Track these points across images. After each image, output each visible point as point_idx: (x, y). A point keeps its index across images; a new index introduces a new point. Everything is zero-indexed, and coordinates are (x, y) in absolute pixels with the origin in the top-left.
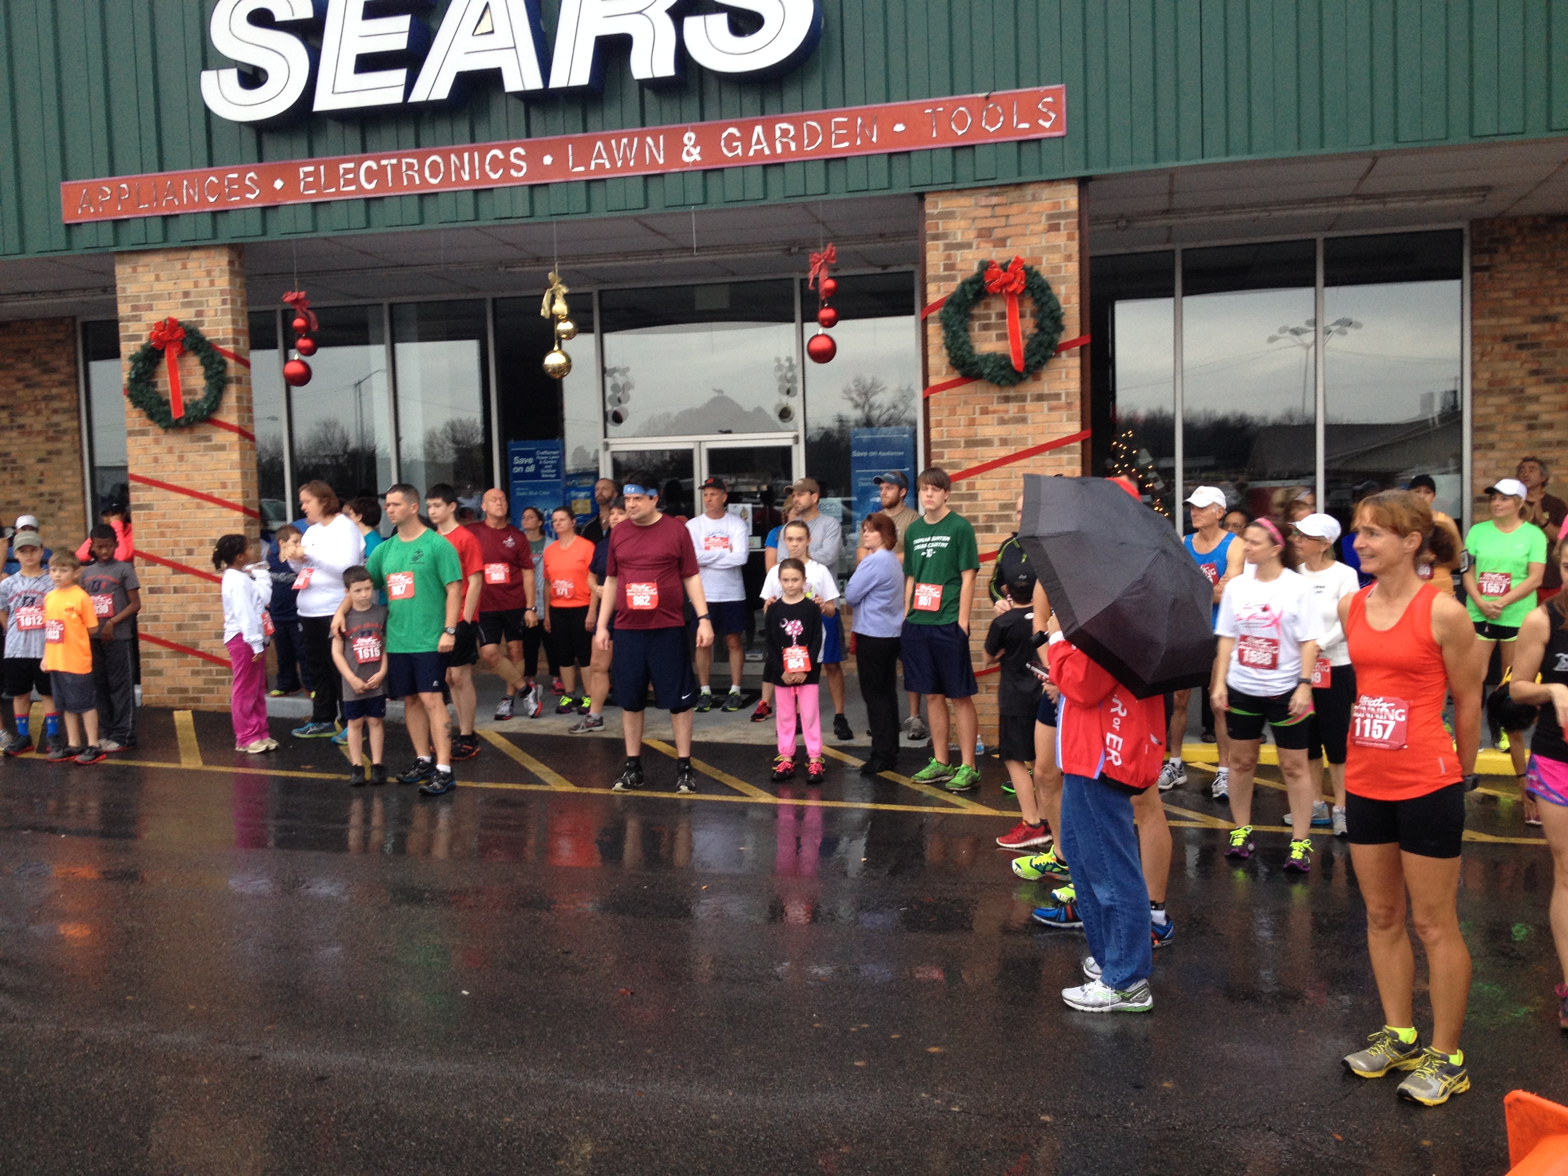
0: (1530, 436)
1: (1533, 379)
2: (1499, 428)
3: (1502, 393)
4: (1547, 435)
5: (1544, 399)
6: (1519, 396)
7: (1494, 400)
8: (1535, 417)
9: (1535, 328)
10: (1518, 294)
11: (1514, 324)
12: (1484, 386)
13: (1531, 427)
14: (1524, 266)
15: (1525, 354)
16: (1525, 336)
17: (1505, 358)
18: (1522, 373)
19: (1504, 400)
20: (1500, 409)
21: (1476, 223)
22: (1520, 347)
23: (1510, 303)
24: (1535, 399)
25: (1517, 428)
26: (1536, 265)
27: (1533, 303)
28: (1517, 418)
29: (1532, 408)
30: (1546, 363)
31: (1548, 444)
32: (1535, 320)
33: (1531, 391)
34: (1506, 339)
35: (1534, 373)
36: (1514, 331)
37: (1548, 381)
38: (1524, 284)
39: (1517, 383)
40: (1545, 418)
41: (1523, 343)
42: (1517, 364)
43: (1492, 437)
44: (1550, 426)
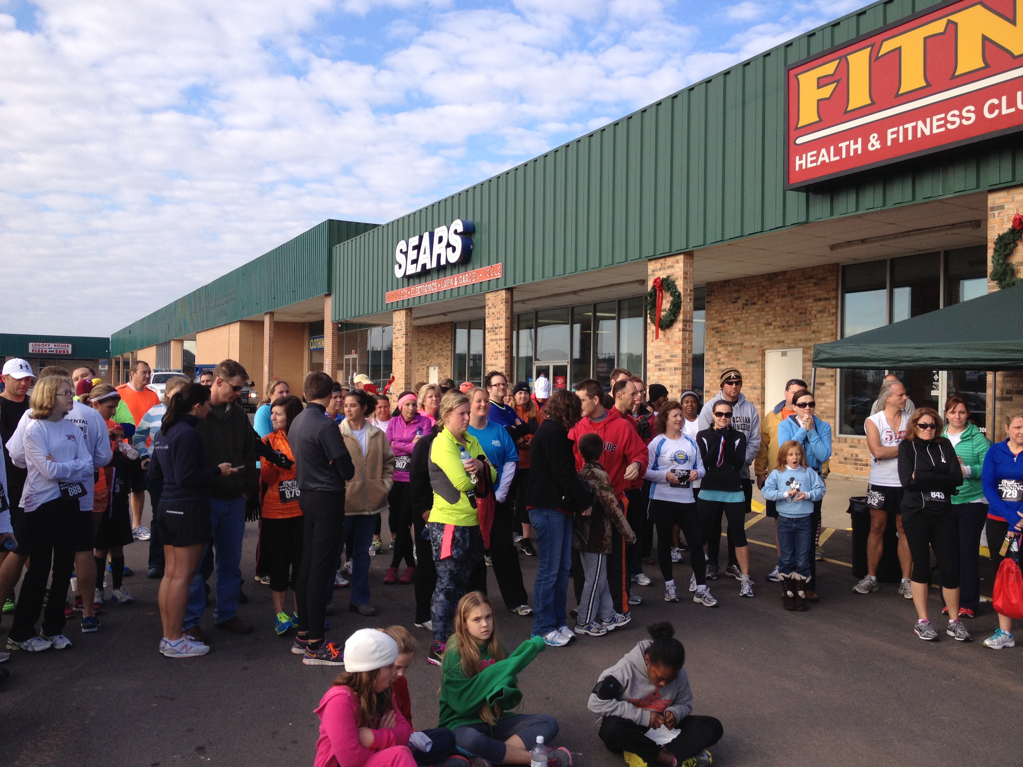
1: (718, 345)
5: (722, 353)
8: (720, 360)
9: (720, 325)
12: (708, 347)
13: (719, 364)
14: (718, 301)
15: (717, 335)
16: (717, 328)
17: (713, 336)
18: (716, 343)
23: (714, 315)
25: (715, 363)
26: (721, 300)
27: (720, 315)
28: (715, 360)
33: (719, 349)
34: (713, 329)
35: (720, 342)
36: (715, 326)
37: (723, 346)
38: (718, 308)
40: (722, 360)
41: (717, 330)
44: (723, 363)
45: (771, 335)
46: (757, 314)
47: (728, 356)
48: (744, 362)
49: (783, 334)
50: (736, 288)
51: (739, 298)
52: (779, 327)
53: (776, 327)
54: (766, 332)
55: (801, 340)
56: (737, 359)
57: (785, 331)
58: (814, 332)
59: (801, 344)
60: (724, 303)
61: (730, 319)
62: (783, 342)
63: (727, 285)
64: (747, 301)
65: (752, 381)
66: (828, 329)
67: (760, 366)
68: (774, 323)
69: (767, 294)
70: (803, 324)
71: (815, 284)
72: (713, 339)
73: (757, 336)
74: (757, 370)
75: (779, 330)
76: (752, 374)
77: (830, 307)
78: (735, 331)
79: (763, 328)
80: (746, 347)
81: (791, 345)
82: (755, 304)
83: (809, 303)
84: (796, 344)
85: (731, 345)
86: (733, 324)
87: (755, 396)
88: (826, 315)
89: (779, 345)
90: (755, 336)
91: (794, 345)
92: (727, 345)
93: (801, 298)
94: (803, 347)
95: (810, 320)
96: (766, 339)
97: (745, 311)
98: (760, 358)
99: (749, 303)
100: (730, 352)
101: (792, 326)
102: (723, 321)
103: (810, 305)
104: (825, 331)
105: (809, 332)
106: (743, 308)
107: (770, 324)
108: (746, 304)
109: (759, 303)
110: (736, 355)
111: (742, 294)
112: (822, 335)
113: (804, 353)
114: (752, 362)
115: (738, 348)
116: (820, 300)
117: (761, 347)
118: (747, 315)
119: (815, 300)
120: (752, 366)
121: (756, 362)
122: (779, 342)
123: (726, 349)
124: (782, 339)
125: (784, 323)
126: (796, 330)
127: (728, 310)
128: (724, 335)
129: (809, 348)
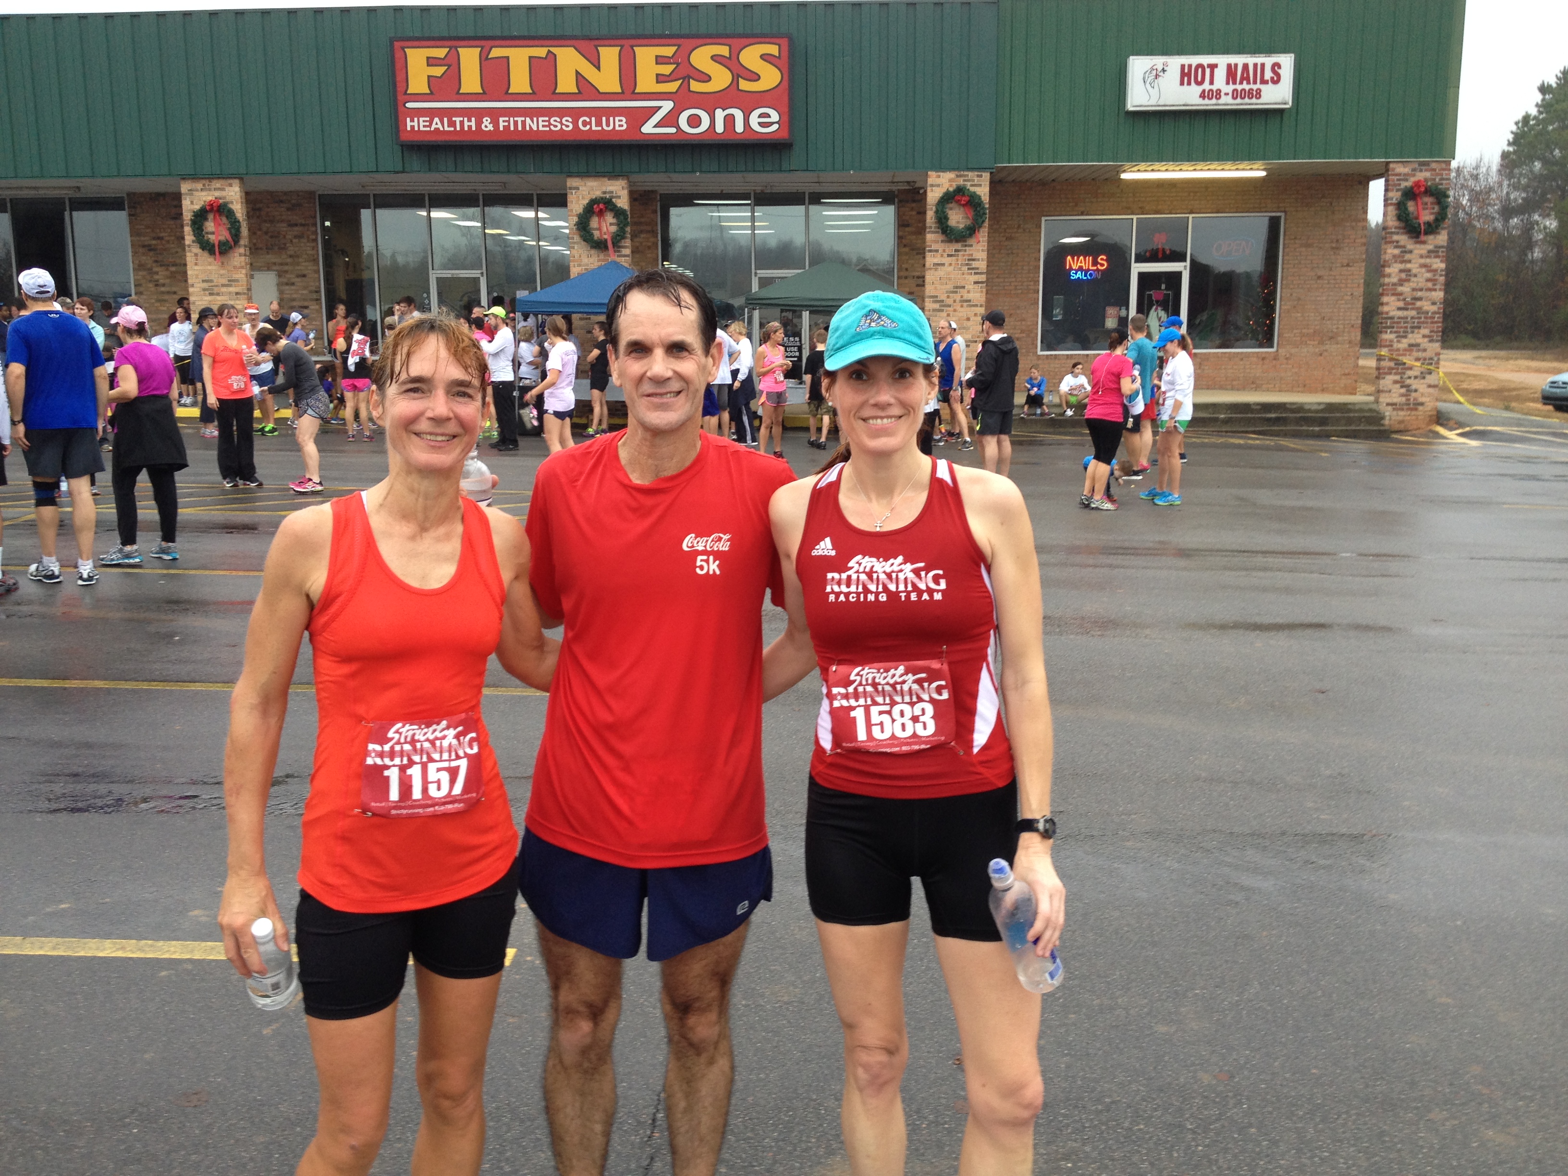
0: (156, 289)
1: (155, 265)
2: (144, 285)
3: (145, 270)
4: (163, 289)
5: (160, 273)
6: (150, 270)
7: (141, 273)
8: (157, 281)
9: (154, 242)
10: (148, 227)
11: (146, 240)
12: (136, 266)
13: (157, 285)
14: (148, 215)
15: (151, 253)
16: (150, 245)
17: (144, 254)
18: (150, 262)
19: (144, 273)
20: (144, 277)
21: (129, 194)
22: (150, 250)
23: (145, 231)
24: (157, 273)
27: (153, 231)
28: (150, 281)
29: (156, 277)
30: (160, 258)
31: (163, 293)
32: (154, 239)
33: (155, 269)
34: (144, 246)
35: (156, 261)
36: (146, 243)
37: (161, 266)
38: (148, 223)
39: (149, 266)
40: (161, 281)
41: (150, 248)
42: (150, 258)
43: (141, 289)
44: (164, 285)
47: (171, 277)
55: (275, 264)
58: (291, 256)
59: (273, 268)
61: (169, 236)
66: (308, 255)
70: (276, 248)
71: (288, 209)
77: (309, 233)
83: (283, 227)
84: (268, 268)
85: (173, 265)
88: (305, 240)
91: (266, 268)
92: (168, 265)
93: (271, 222)
94: (277, 271)
95: (285, 244)
101: (261, 249)
103: (284, 229)
104: (305, 256)
105: (284, 256)
112: (300, 260)
113: (280, 276)
116: (296, 225)
123: (167, 270)
126: (268, 253)
129: (286, 272)
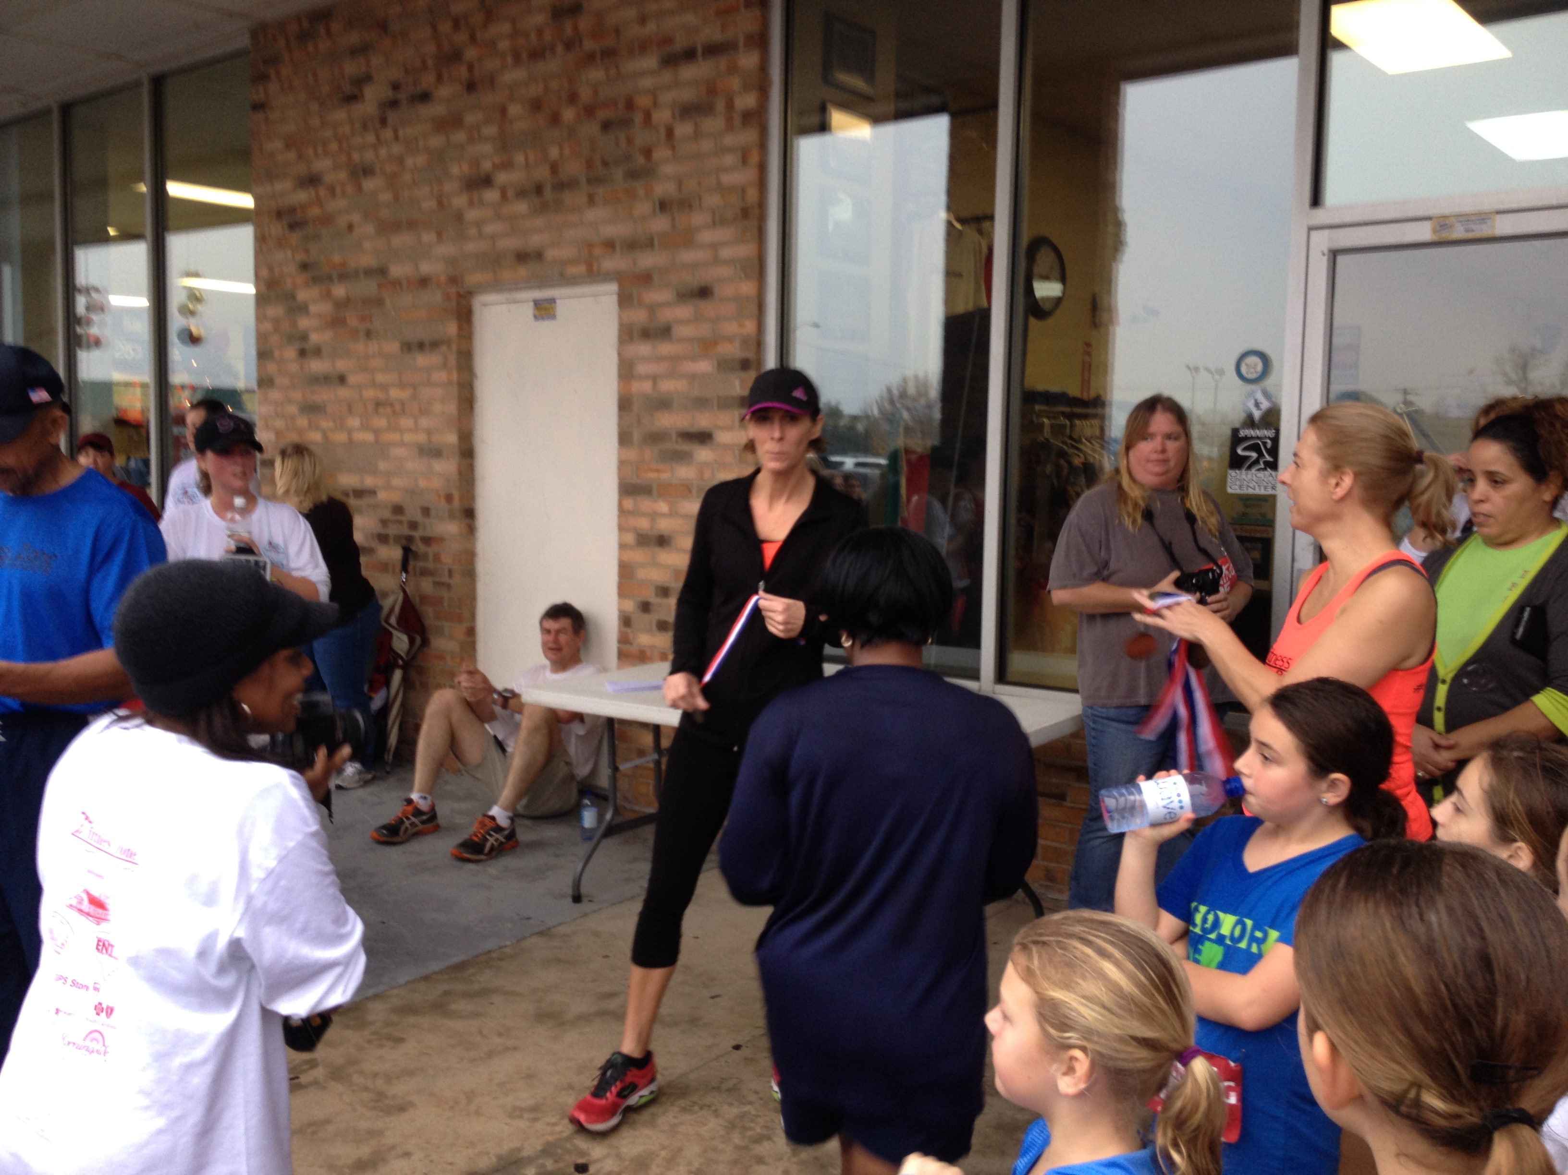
0: (302, 368)
1: (300, 279)
2: (277, 353)
3: (277, 298)
4: (316, 366)
5: (313, 308)
6: (290, 302)
9: (302, 196)
10: (290, 143)
11: (287, 191)
14: (292, 97)
15: (295, 238)
16: (292, 210)
17: (281, 244)
18: (291, 269)
19: (280, 310)
25: (291, 353)
26: (303, 95)
27: (300, 156)
28: (291, 339)
34: (281, 215)
35: (305, 267)
36: (287, 202)
37: (316, 280)
38: (291, 127)
39: (290, 284)
40: (315, 338)
41: (296, 221)
42: (289, 254)
43: (271, 368)
44: (318, 352)
45: (490, 228)
46: (436, 141)
47: (336, 322)
48: (393, 347)
49: (539, 222)
50: (354, 38)
51: (367, 79)
52: (521, 194)
53: (510, 193)
54: (472, 215)
55: (610, 245)
56: (368, 334)
57: (544, 208)
58: (663, 206)
59: (611, 263)
60: (314, 107)
61: (336, 167)
62: (539, 255)
63: (322, 31)
64: (396, 87)
65: (424, 422)
66: (722, 190)
67: (452, 360)
68: (502, 178)
69: (471, 53)
70: (618, 173)
72: (279, 256)
73: (439, 235)
74: (441, 376)
75: (521, 207)
76: (425, 392)
77: (735, 83)
78: (356, 218)
79: (460, 201)
80: (396, 284)
81: (572, 270)
82: (425, 97)
83: (643, 73)
84: (590, 265)
85: (344, 276)
86: (350, 189)
87: (437, 484)
88: (714, 124)
89: (522, 271)
90: (429, 237)
91: (581, 269)
92: (330, 278)
93: (609, 54)
94: (619, 277)
95: (647, 152)
96: (471, 247)
97: (388, 134)
98: (452, 328)
99: (402, 97)
100: (341, 305)
101: (569, 185)
102: (312, 180)
103: (647, 83)
104: (713, 200)
105: (643, 208)
106: (383, 121)
107: (487, 181)
108: (394, 104)
109: (444, 91)
110: (363, 319)
111: (377, 60)
112: (698, 218)
113: (625, 300)
114: (421, 346)
115: (368, 287)
116: (689, 55)
117: (454, 280)
118: (397, 149)
119: (671, 61)
120: (422, 360)
121: (435, 345)
122: (522, 257)
123: (328, 294)
124: (536, 241)
125: (542, 173)
126: (591, 200)
127: (328, 133)
128: (316, 237)
129: (646, 278)
